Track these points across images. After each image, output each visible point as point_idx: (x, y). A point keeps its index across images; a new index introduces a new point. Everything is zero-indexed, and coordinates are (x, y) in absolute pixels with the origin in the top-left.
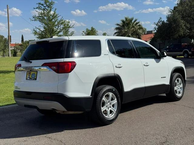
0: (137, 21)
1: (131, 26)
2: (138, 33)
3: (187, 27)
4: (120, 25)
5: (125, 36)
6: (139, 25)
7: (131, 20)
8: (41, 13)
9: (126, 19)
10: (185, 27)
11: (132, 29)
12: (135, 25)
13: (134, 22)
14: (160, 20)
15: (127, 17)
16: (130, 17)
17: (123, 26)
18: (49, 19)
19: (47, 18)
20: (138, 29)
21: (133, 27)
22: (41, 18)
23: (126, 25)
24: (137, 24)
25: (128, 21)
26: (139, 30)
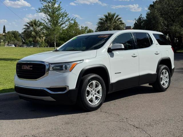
0: (119, 17)
1: (113, 21)
2: (119, 28)
3: (165, 24)
4: (103, 20)
5: (107, 30)
6: (121, 21)
7: (113, 16)
8: (46, 6)
9: (109, 14)
10: (163, 24)
11: (114, 24)
12: (117, 20)
13: (116, 17)
14: (141, 17)
15: (110, 12)
16: (112, 13)
17: (106, 21)
18: (53, 11)
19: (51, 11)
20: (119, 24)
21: (116, 22)
22: (46, 10)
23: (109, 20)
24: (119, 19)
25: (110, 16)
26: (121, 25)
